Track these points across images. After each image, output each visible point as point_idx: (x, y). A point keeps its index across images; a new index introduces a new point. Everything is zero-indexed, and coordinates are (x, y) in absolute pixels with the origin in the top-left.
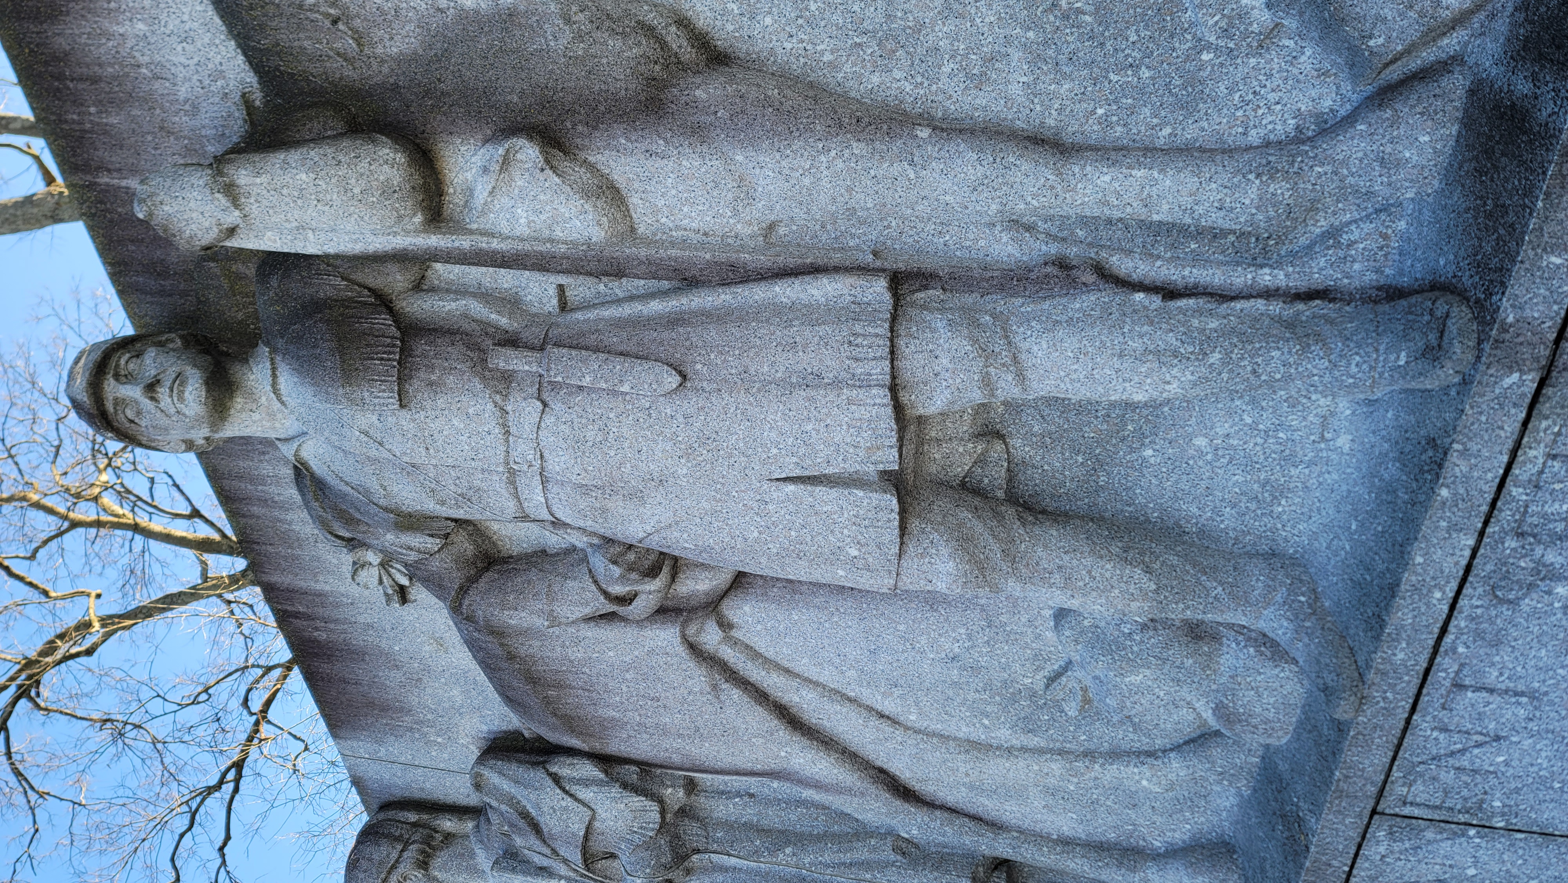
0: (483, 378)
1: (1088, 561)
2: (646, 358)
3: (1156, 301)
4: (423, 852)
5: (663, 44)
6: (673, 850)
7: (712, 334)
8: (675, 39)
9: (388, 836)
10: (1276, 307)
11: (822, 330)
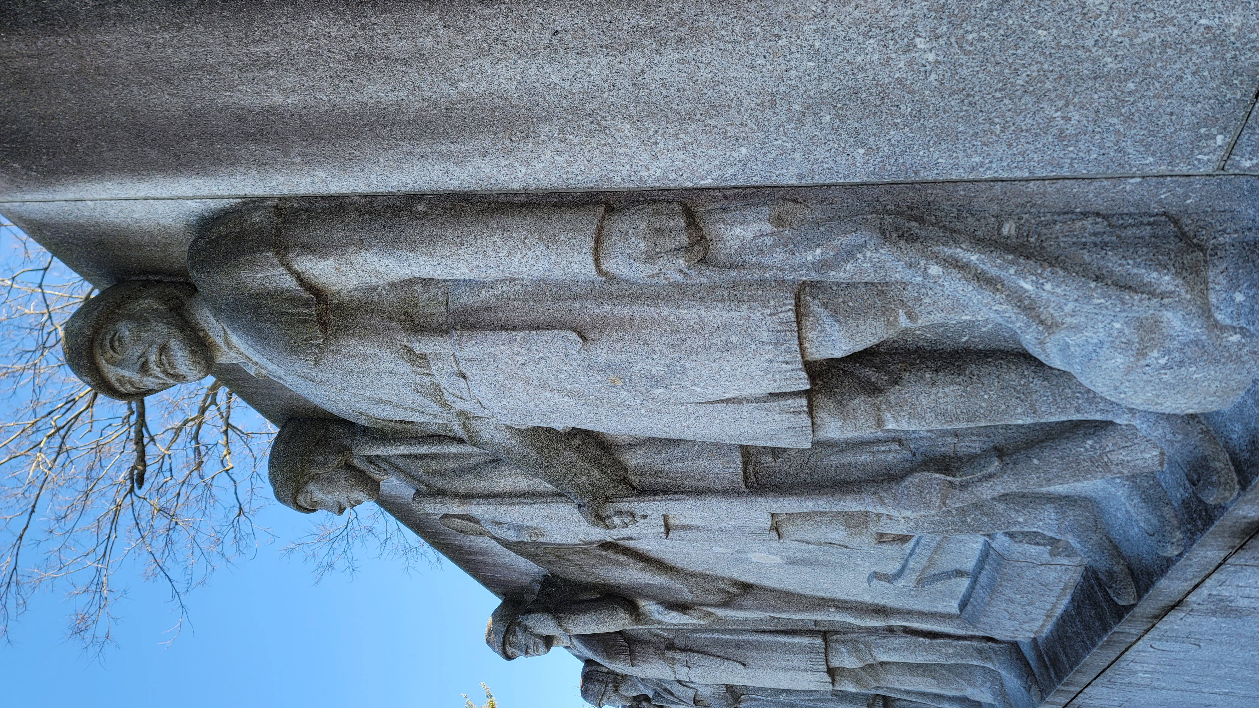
0: (664, 660)
1: (909, 678)
2: (729, 659)
3: (928, 641)
4: (615, 686)
5: (728, 593)
6: (733, 697)
7: (755, 654)
8: (733, 590)
9: (597, 680)
10: (975, 643)
11: (798, 656)
